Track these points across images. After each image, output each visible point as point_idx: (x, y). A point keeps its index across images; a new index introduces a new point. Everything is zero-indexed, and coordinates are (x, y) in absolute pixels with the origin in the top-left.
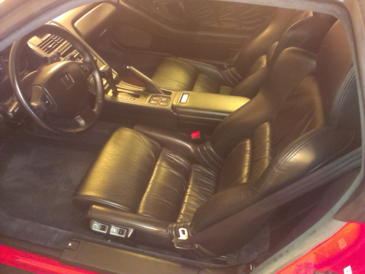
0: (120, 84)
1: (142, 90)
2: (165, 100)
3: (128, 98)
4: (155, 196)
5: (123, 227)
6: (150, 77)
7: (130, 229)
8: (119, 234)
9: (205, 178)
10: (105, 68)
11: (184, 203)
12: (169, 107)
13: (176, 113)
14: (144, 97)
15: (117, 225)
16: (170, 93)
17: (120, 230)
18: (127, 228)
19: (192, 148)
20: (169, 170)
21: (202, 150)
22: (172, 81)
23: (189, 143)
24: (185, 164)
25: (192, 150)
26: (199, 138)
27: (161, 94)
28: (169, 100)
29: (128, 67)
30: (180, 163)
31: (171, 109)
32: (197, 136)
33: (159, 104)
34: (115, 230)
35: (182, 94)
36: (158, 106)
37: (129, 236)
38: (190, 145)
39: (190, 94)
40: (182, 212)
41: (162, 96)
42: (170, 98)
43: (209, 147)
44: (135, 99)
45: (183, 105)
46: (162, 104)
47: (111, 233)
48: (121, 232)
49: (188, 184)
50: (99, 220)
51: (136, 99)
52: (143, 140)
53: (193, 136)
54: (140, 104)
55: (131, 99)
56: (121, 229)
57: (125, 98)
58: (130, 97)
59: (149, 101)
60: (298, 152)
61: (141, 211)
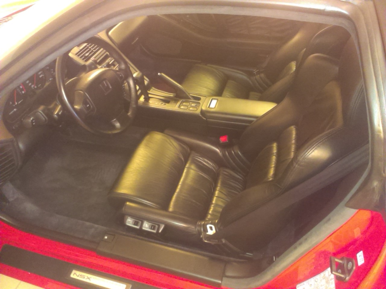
0: (151, 90)
1: (172, 96)
2: (194, 105)
3: (159, 104)
4: (184, 196)
5: (155, 223)
6: (180, 83)
7: (161, 225)
8: (151, 229)
9: (232, 181)
10: (138, 75)
11: (212, 204)
12: (198, 112)
13: (205, 118)
14: (174, 103)
15: (149, 220)
16: (199, 99)
17: (152, 226)
18: (158, 223)
19: (220, 152)
20: (198, 172)
21: (230, 154)
22: (201, 88)
23: (217, 148)
24: (214, 167)
25: (220, 153)
26: (228, 141)
27: (191, 99)
28: (198, 105)
29: (159, 74)
30: (208, 166)
31: (200, 113)
32: (225, 140)
33: (189, 109)
34: (148, 225)
35: (211, 99)
36: (187, 111)
37: (160, 231)
38: (219, 149)
39: (219, 99)
40: (210, 212)
41: (191, 101)
42: (199, 103)
43: (237, 151)
44: (165, 104)
45: (212, 110)
46: (191, 109)
47: (143, 228)
48: (153, 227)
49: (216, 186)
50: (132, 216)
51: (167, 104)
52: (173, 144)
53: (222, 140)
54: (170, 109)
55: (162, 104)
56: (153, 224)
57: (156, 103)
58: (161, 103)
59: (179, 107)
60: (316, 149)
61: (171, 209)
